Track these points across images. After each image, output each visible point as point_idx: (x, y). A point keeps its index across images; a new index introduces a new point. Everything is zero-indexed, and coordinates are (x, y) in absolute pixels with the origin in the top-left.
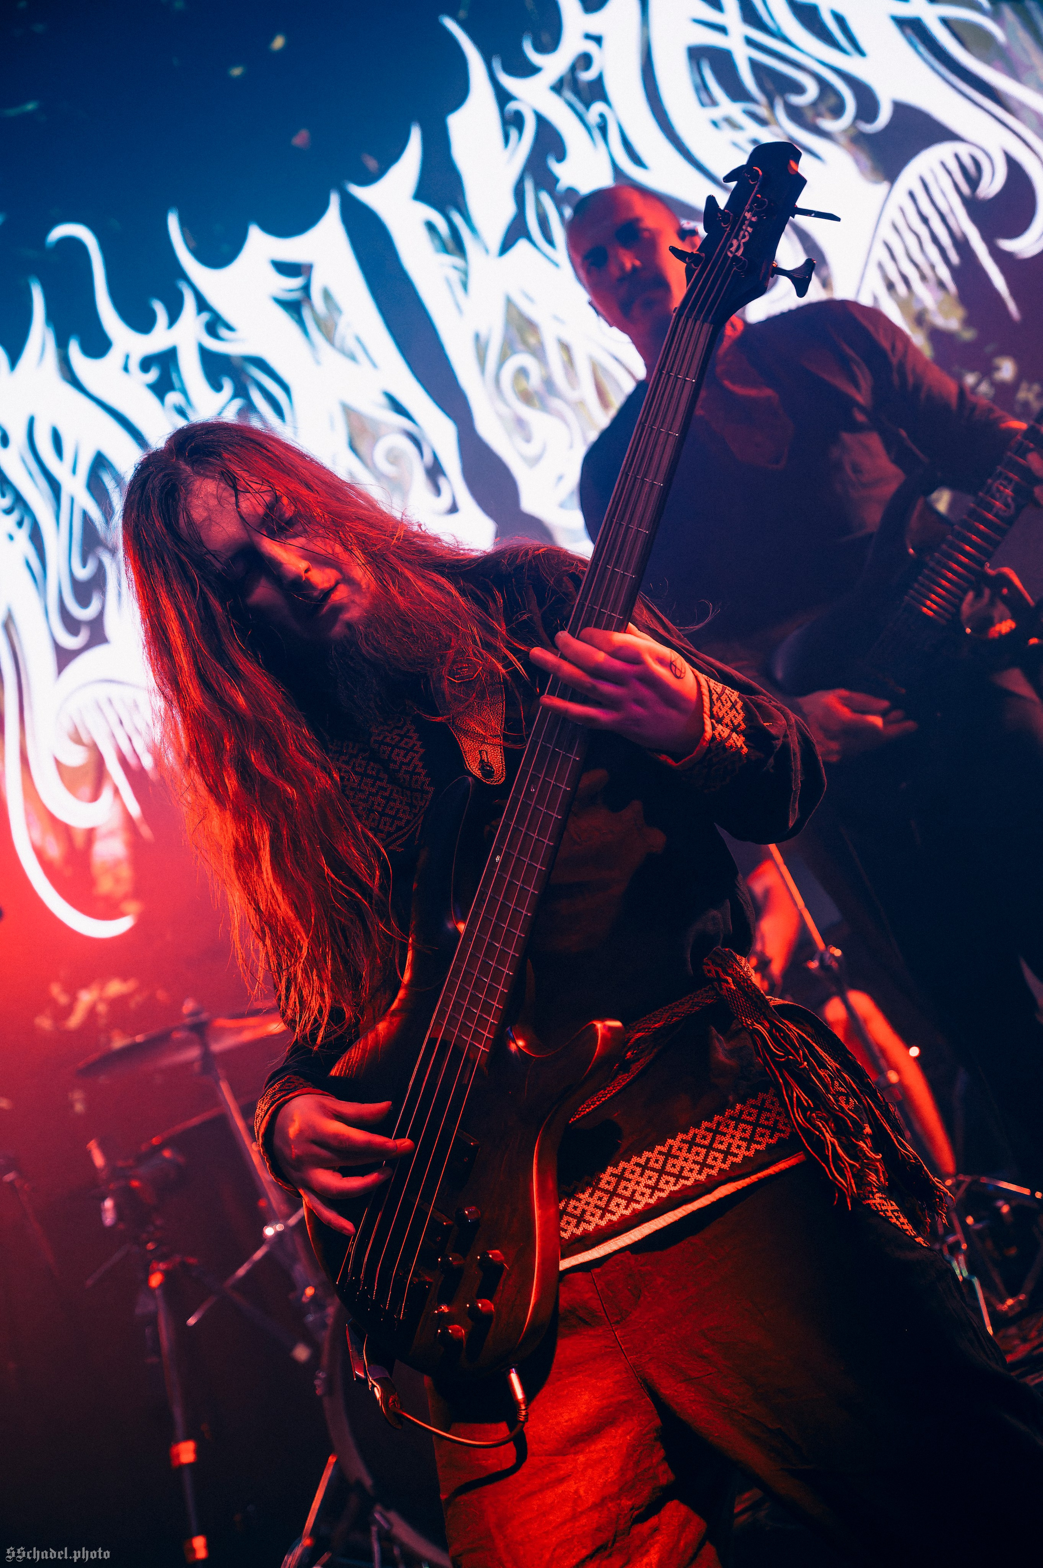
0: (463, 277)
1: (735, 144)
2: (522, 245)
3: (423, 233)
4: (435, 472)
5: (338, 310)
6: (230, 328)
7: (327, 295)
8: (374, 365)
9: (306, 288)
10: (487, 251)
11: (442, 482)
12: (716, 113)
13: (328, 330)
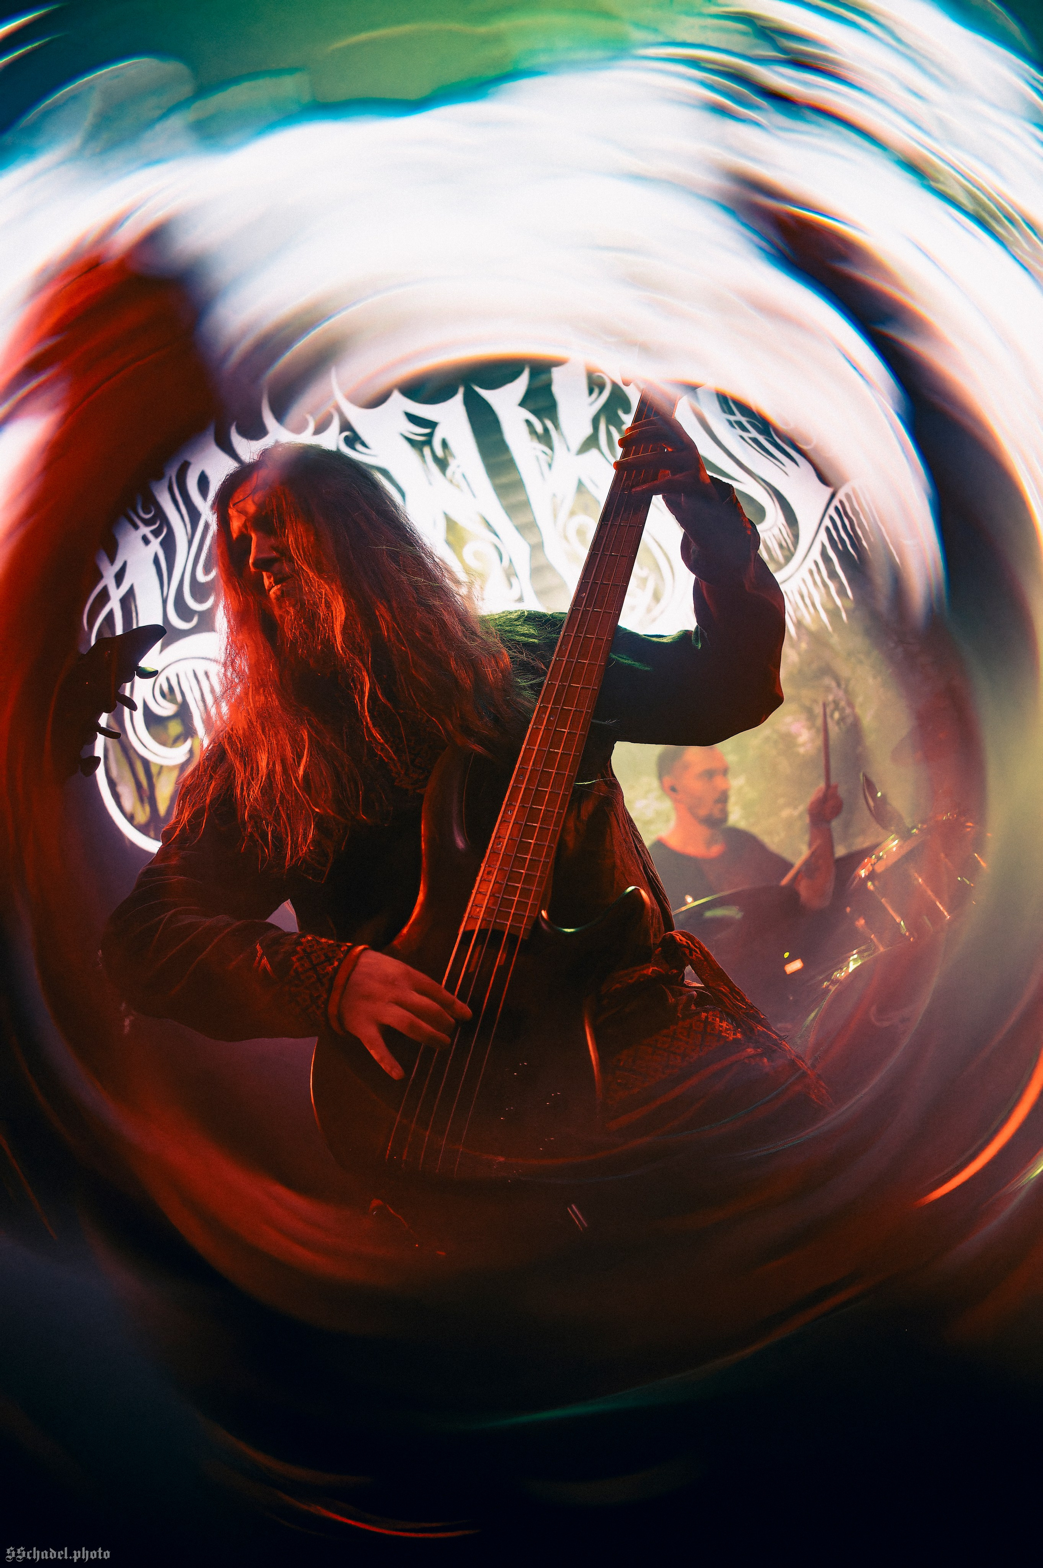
0: (549, 459)
1: (741, 437)
2: (594, 452)
3: (524, 428)
4: (510, 574)
5: (452, 455)
6: (364, 444)
7: (444, 444)
8: (474, 495)
9: (430, 435)
10: (568, 449)
11: (514, 580)
12: (732, 418)
13: (442, 464)
